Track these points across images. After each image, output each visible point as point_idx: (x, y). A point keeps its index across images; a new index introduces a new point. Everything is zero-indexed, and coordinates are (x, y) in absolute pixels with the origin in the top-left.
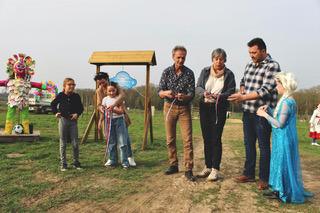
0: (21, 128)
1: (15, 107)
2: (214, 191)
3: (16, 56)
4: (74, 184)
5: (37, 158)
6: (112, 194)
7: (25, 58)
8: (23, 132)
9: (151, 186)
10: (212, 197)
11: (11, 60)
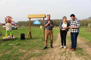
0: (10, 36)
1: (8, 31)
2: (65, 52)
3: (7, 17)
4: (30, 52)
5: (17, 45)
6: (41, 54)
7: (10, 17)
8: (10, 37)
9: (49, 52)
10: (65, 54)
11: (6, 18)
